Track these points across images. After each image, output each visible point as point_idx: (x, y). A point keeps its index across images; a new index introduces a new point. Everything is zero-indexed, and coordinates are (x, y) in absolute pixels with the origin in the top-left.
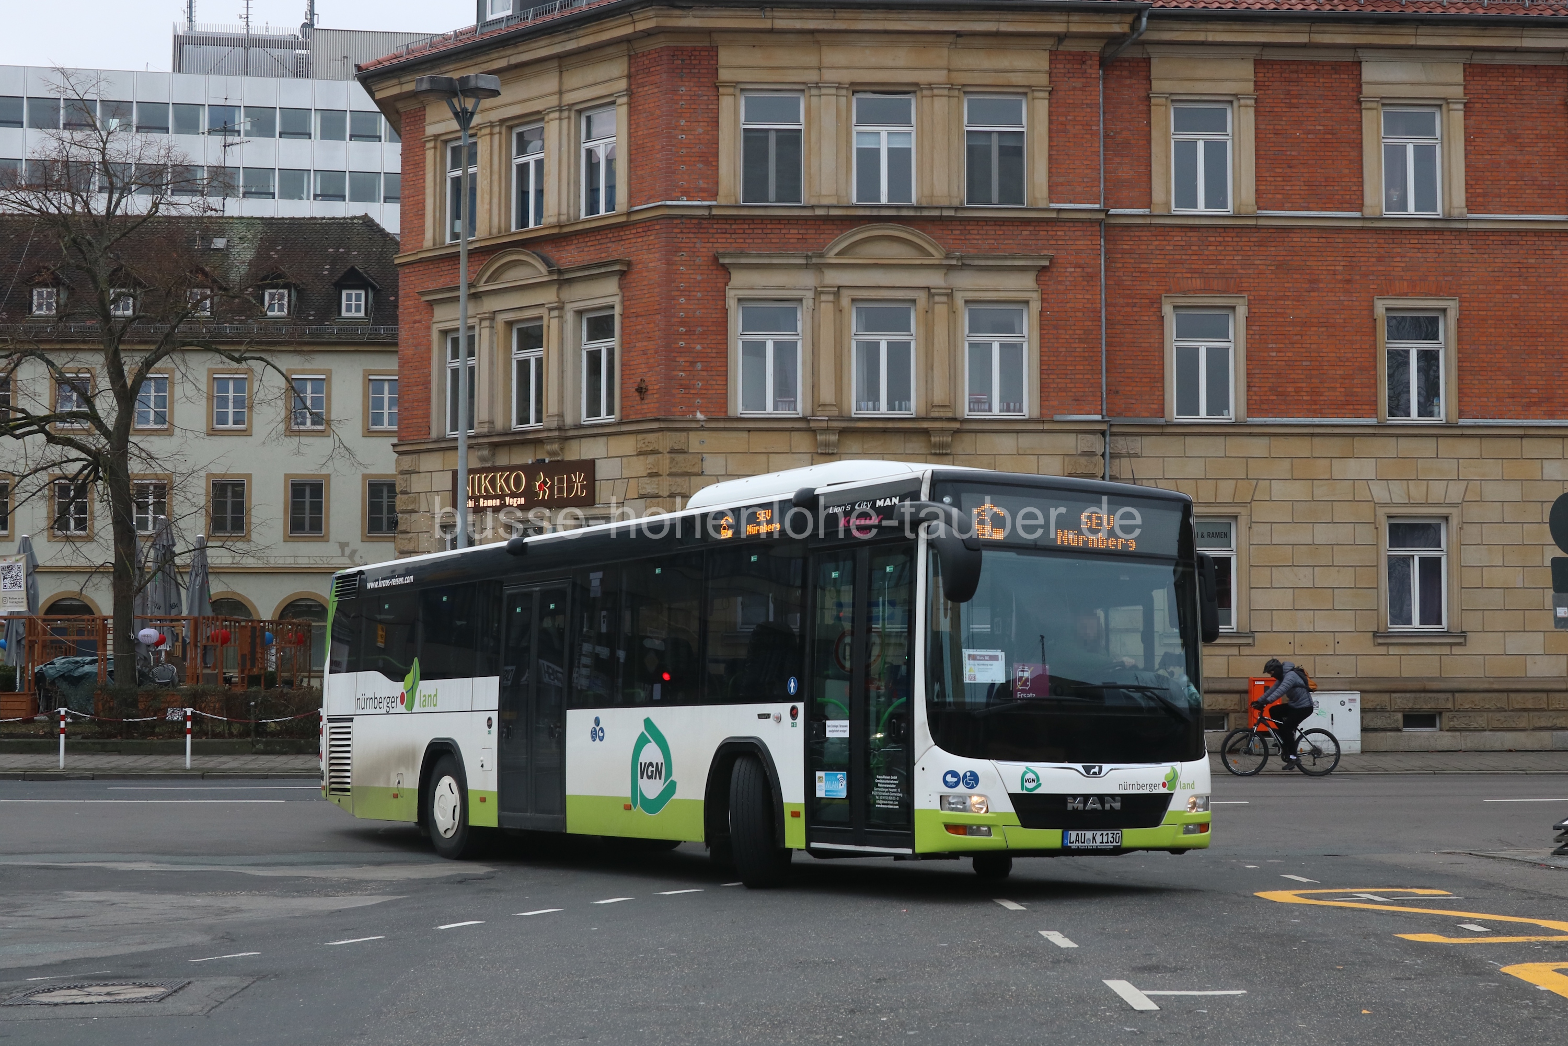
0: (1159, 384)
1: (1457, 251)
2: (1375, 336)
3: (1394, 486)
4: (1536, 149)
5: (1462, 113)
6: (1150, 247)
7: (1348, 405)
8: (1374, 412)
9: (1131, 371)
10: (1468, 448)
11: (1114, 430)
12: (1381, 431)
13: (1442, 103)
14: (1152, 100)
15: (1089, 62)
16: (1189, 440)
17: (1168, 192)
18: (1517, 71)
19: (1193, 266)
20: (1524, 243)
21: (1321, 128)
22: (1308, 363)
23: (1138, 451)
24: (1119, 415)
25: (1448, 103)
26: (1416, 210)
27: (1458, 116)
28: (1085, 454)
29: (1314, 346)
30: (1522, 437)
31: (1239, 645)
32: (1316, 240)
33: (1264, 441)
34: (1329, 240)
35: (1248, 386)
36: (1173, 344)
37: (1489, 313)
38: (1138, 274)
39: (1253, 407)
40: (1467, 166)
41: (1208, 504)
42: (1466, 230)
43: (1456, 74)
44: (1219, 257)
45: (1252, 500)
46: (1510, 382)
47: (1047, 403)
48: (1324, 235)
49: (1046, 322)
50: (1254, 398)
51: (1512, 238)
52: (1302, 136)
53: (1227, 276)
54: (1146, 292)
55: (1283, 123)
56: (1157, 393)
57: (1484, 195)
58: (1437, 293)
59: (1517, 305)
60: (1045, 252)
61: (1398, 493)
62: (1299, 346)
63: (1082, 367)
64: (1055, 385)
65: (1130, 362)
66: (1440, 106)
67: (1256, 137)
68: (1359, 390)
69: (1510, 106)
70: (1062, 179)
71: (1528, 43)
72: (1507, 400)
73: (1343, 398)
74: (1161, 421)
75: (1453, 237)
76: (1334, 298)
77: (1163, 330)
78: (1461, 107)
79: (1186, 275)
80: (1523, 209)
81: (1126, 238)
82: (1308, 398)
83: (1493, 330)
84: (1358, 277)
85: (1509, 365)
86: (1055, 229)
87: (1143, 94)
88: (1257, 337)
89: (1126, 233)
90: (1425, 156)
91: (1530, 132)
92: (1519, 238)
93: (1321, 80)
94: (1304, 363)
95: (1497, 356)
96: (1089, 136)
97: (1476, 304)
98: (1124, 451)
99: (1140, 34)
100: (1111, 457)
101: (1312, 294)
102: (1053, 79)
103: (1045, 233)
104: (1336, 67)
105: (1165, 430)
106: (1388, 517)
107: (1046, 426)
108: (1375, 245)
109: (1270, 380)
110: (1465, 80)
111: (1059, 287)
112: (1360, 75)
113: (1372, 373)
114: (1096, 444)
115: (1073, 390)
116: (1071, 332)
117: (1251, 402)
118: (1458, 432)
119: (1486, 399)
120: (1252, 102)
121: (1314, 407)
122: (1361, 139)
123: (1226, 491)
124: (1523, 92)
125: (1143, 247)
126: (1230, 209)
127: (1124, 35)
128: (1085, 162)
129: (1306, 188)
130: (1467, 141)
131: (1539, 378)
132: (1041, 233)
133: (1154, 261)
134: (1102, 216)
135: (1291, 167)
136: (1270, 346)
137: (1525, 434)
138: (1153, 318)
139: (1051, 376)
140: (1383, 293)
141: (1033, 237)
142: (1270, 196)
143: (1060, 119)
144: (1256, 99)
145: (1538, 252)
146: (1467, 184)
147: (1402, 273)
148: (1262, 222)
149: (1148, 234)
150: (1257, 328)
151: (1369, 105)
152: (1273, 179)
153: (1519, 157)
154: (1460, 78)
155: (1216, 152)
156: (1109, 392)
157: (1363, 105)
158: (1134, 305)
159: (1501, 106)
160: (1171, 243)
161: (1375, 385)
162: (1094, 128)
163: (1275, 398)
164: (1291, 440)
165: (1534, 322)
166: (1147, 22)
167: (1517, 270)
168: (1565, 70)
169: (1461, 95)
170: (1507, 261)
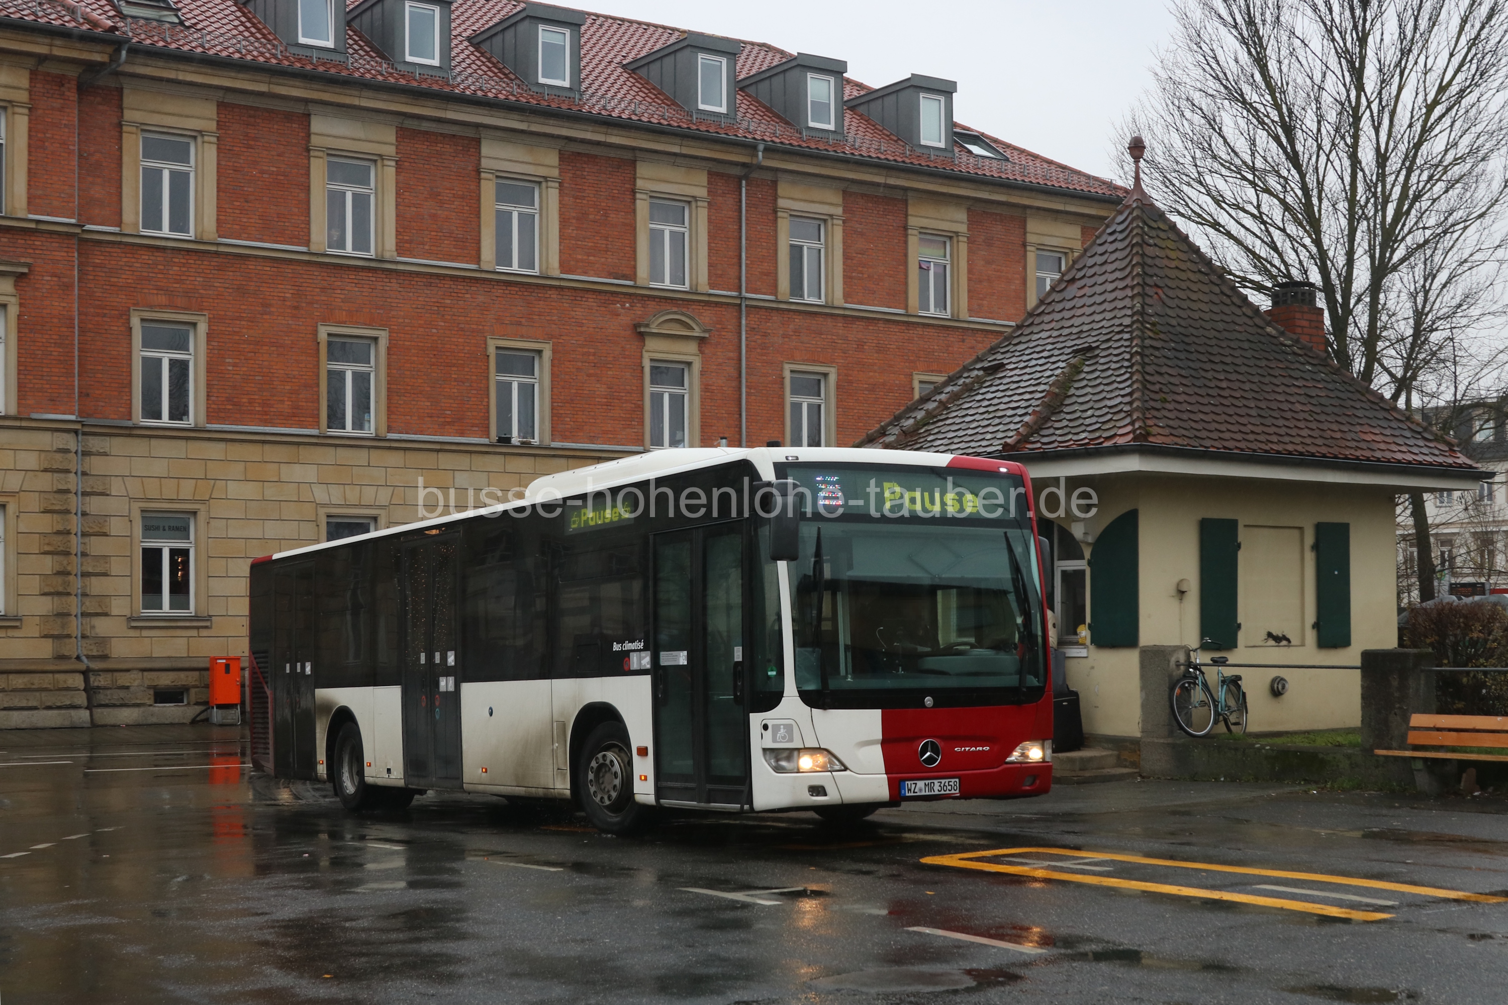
0: (127, 390)
1: (388, 288)
2: (318, 357)
3: (334, 490)
4: (453, 206)
5: (394, 169)
6: (120, 263)
7: (294, 417)
8: (317, 425)
9: (100, 376)
10: (394, 459)
11: (86, 429)
12: (322, 442)
13: (377, 159)
14: (125, 128)
15: (67, 85)
16: (154, 442)
17: (137, 214)
18: (439, 138)
19: (159, 284)
20: (440, 285)
21: (275, 169)
22: (260, 378)
23: (107, 450)
24: (89, 416)
25: (383, 159)
26: (353, 250)
27: (390, 171)
28: (60, 451)
29: (266, 363)
30: (438, 451)
31: (198, 628)
32: (268, 269)
33: (222, 445)
34: (282, 270)
35: (208, 396)
36: (140, 353)
37: (413, 343)
38: (108, 287)
39: (212, 415)
40: (397, 216)
41: (171, 501)
42: (395, 271)
43: (390, 135)
44: (183, 278)
45: (211, 498)
46: (429, 404)
47: (23, 402)
48: (275, 265)
49: (23, 326)
50: (213, 406)
51: (432, 281)
52: (258, 175)
53: (190, 295)
54: (115, 304)
55: (241, 161)
56: (125, 398)
57: (410, 242)
58: (369, 324)
59: (435, 338)
60: (23, 260)
61: (336, 495)
62: (252, 362)
63: (57, 370)
64: (31, 385)
65: (101, 368)
66: (375, 161)
67: (218, 172)
68: (304, 404)
69: (433, 168)
70: (40, 192)
71: (450, 115)
72: (427, 419)
73: (290, 411)
74: (129, 424)
75: (384, 276)
76: (284, 322)
77: (131, 340)
78: (393, 164)
79: (152, 291)
81: (96, 253)
82: (260, 409)
83: (416, 358)
84: (304, 305)
85: (429, 389)
86: (33, 238)
87: (115, 120)
88: (216, 352)
89: (97, 248)
90: (361, 202)
91: (448, 191)
92: (437, 281)
93: (275, 127)
94: (257, 378)
95: (419, 381)
96: (66, 155)
97: (403, 335)
98: (94, 450)
99: (119, 65)
100: (83, 455)
101: (265, 317)
102: (33, 97)
103: (23, 242)
104: (289, 117)
105: (131, 432)
106: (328, 516)
107: (24, 424)
108: (319, 278)
109: (228, 391)
110: (397, 141)
111: (37, 294)
112: (309, 125)
113: (315, 389)
114: (70, 442)
115: (50, 391)
116: (47, 336)
117: (210, 410)
118: (387, 444)
119: (408, 417)
120: (214, 140)
121: (265, 417)
122: (309, 183)
123: (187, 490)
124: (444, 157)
125: (113, 262)
126: (191, 235)
127: (102, 64)
128: (62, 179)
129: (261, 222)
130: (398, 194)
131: (452, 401)
132: (19, 241)
133: (124, 276)
134: (78, 231)
135: (247, 202)
136: (228, 360)
137: (442, 449)
138: (122, 329)
139: (28, 377)
140: (325, 320)
141: (11, 245)
142: (229, 226)
143: (40, 135)
144: (218, 137)
145: (453, 294)
146: (397, 231)
147: (342, 304)
148: (222, 249)
149: (119, 250)
150: (216, 344)
151: (316, 154)
152: (231, 211)
153: (439, 212)
154: (392, 138)
155: (180, 182)
156: (80, 393)
157: (312, 153)
158: (104, 315)
159: (426, 166)
160: (140, 261)
161: (318, 399)
162: (71, 147)
163: (231, 407)
164: (246, 445)
165: (448, 354)
166: (127, 55)
167: (436, 308)
168: (478, 142)
169: (394, 154)
170: (427, 299)
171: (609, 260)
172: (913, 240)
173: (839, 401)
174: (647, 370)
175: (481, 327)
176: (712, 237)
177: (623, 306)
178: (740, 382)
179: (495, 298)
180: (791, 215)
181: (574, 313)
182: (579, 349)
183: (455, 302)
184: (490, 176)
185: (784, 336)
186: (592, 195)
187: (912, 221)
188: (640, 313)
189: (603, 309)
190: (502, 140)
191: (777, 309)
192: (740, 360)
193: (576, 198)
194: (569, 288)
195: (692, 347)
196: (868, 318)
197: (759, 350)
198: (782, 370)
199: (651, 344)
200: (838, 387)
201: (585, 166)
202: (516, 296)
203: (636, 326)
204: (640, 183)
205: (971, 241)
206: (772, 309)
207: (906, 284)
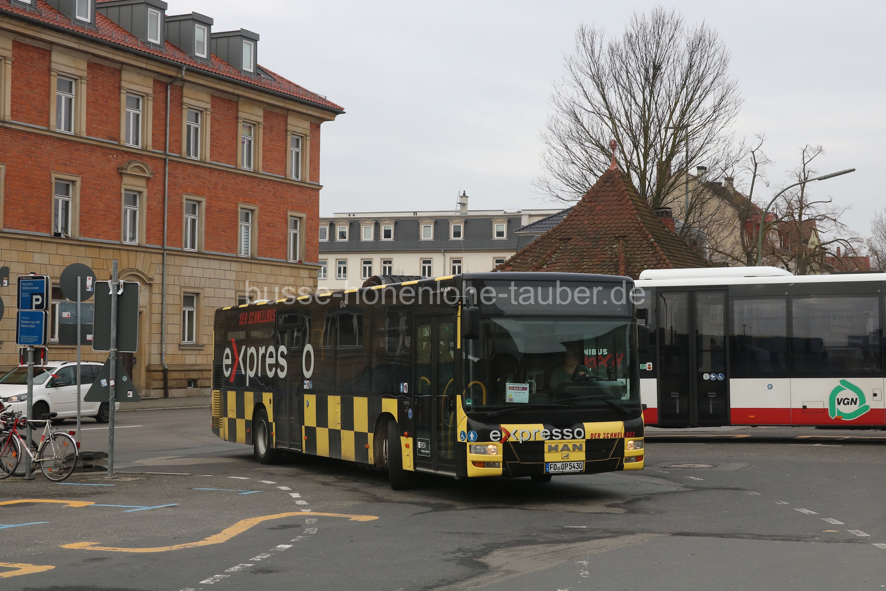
4: (37, 91)
5: (11, 66)
10: (6, 243)
18: (32, 49)
20: (30, 139)
25: (5, 59)
27: (9, 67)
30: (26, 240)
37: (16, 174)
40: (12, 95)
42: (10, 129)
43: (9, 45)
46: (22, 211)
51: (26, 136)
59: (27, 171)
69: (28, 66)
71: (44, 36)
72: (22, 220)
75: (4, 131)
78: (10, 62)
80: (30, 121)
83: (17, 183)
85: (23, 202)
91: (35, 82)
92: (29, 136)
95: (19, 197)
97: (11, 168)
110: (13, 49)
119: (13, 219)
124: (33, 60)
130: (12, 82)
131: (33, 210)
137: (28, 239)
145: (36, 145)
146: (11, 104)
153: (31, 94)
154: (10, 47)
159: (25, 65)
165: (33, 181)
167: (27, 153)
168: (50, 52)
169: (11, 57)
170: (24, 147)
171: (108, 129)
172: (240, 125)
173: (206, 218)
174: (123, 195)
175: (48, 165)
176: (154, 118)
177: (113, 156)
178: (164, 205)
179: (55, 148)
180: (188, 107)
181: (90, 159)
182: (93, 181)
183: (36, 149)
184: (56, 74)
185: (184, 178)
186: (101, 89)
187: (241, 114)
188: (120, 161)
189: (104, 158)
190: (62, 53)
191: (181, 162)
192: (164, 191)
193: (93, 90)
194: (89, 144)
195: (143, 183)
196: (219, 170)
197: (172, 186)
198: (182, 198)
199: (126, 180)
200: (207, 210)
201: (98, 71)
202: (65, 148)
203: (118, 169)
204: (123, 84)
205: (264, 128)
206: (179, 162)
207: (236, 151)
